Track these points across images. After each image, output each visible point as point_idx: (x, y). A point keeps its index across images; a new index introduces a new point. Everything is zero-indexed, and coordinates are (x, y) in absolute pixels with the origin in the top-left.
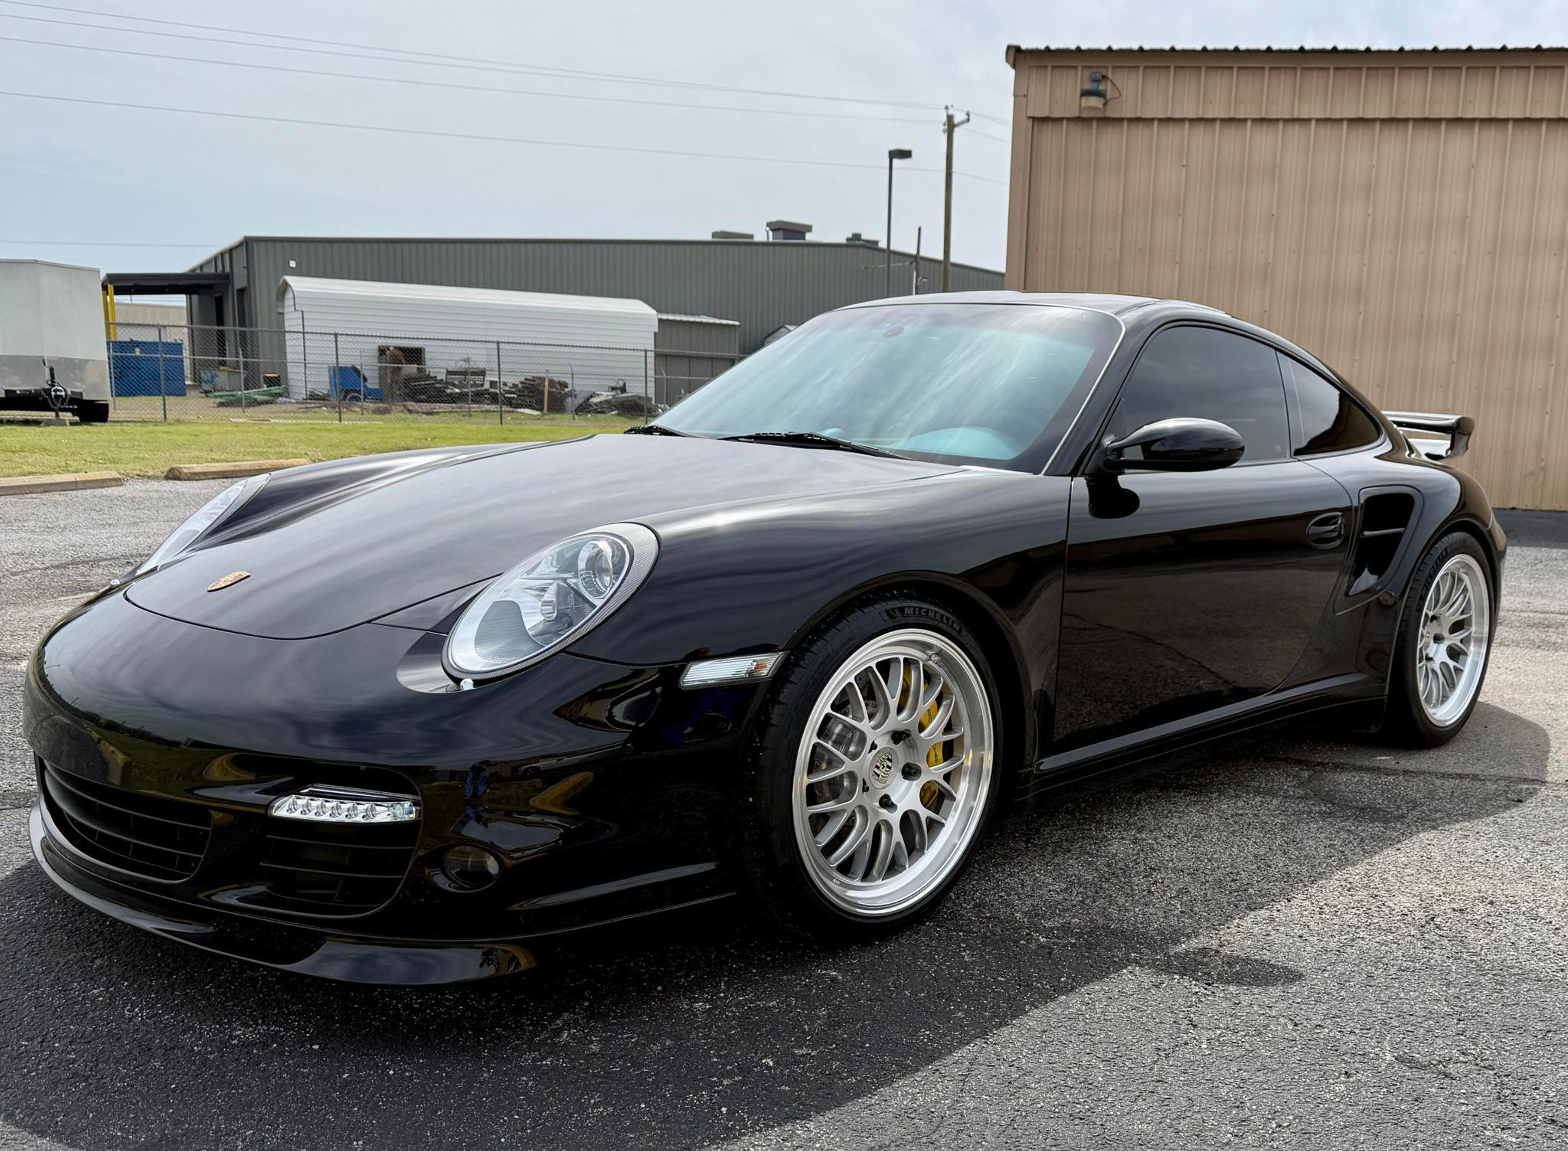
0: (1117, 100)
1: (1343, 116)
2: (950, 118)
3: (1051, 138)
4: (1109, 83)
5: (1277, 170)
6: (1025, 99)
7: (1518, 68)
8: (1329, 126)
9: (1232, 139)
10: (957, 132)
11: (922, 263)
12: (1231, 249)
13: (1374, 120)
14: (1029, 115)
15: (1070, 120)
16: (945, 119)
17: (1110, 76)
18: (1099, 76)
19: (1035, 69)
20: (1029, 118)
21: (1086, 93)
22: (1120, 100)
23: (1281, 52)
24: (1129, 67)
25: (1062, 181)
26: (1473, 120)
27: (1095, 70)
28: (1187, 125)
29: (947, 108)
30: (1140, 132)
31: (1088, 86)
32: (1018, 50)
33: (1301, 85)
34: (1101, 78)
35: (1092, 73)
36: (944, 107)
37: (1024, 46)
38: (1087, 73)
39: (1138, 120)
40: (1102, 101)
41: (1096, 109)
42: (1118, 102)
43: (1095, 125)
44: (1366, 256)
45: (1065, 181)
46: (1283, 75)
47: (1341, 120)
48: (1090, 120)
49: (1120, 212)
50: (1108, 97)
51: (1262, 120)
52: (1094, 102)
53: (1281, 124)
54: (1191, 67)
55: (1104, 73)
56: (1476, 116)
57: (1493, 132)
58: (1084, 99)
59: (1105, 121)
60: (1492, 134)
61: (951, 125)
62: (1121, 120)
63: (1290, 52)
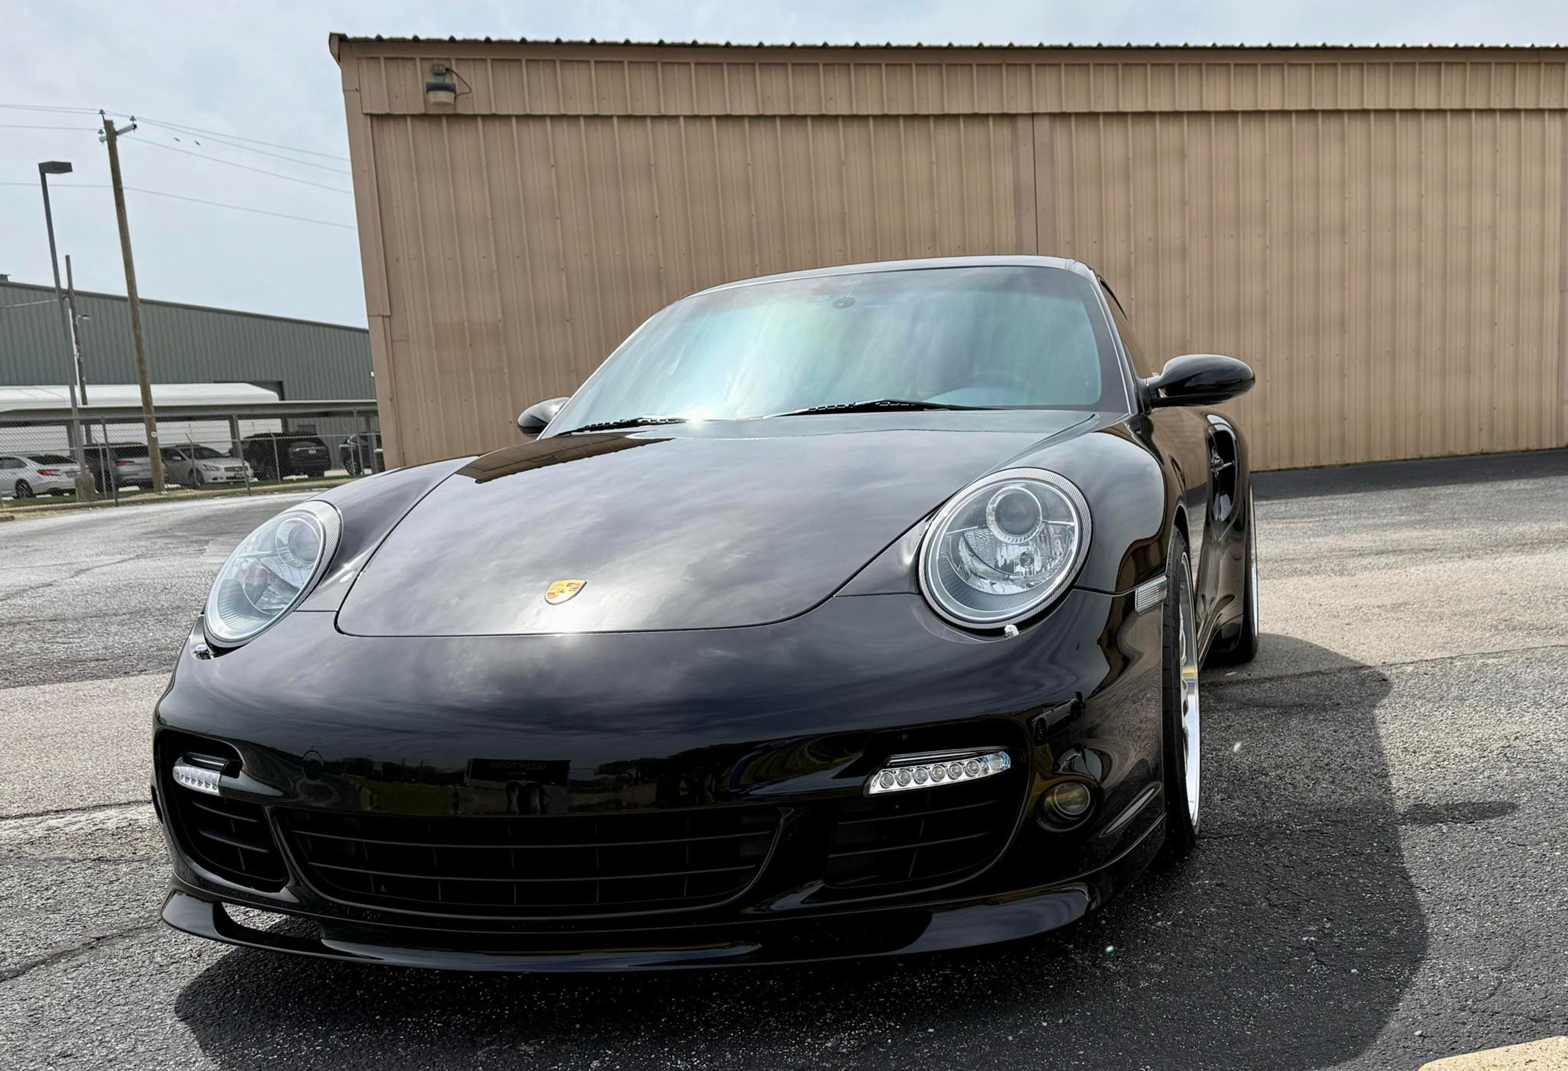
0: (467, 95)
1: (712, 113)
2: (108, 125)
3: (392, 136)
4: (454, 76)
5: (653, 168)
6: (357, 94)
7: (870, 65)
8: (698, 123)
9: (599, 136)
10: (120, 141)
11: (76, 298)
12: (618, 253)
13: (742, 117)
14: (365, 111)
15: (413, 116)
16: (101, 126)
17: (454, 69)
18: (442, 69)
19: (364, 61)
20: (366, 114)
21: (432, 88)
22: (469, 96)
23: (639, 45)
24: (474, 60)
25: (416, 184)
26: (836, 117)
27: (436, 62)
28: (548, 122)
29: (102, 112)
30: (497, 129)
31: (433, 80)
32: (342, 39)
33: (663, 80)
34: (445, 71)
35: (433, 66)
36: (98, 112)
37: (350, 35)
38: (427, 65)
39: (494, 117)
40: (453, 95)
41: (448, 104)
42: (467, 98)
43: (444, 121)
44: (757, 255)
45: (419, 183)
46: (643, 70)
47: (710, 117)
48: (437, 117)
49: (490, 216)
50: (458, 93)
51: (629, 117)
52: (443, 96)
53: (648, 121)
54: (544, 61)
55: (447, 65)
56: (839, 113)
57: (856, 128)
58: (431, 94)
59: (456, 118)
60: (855, 132)
61: (111, 134)
62: (474, 117)
63: (649, 45)
